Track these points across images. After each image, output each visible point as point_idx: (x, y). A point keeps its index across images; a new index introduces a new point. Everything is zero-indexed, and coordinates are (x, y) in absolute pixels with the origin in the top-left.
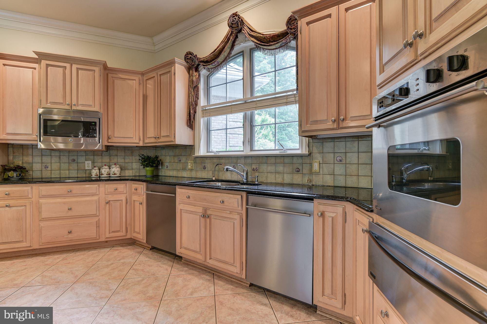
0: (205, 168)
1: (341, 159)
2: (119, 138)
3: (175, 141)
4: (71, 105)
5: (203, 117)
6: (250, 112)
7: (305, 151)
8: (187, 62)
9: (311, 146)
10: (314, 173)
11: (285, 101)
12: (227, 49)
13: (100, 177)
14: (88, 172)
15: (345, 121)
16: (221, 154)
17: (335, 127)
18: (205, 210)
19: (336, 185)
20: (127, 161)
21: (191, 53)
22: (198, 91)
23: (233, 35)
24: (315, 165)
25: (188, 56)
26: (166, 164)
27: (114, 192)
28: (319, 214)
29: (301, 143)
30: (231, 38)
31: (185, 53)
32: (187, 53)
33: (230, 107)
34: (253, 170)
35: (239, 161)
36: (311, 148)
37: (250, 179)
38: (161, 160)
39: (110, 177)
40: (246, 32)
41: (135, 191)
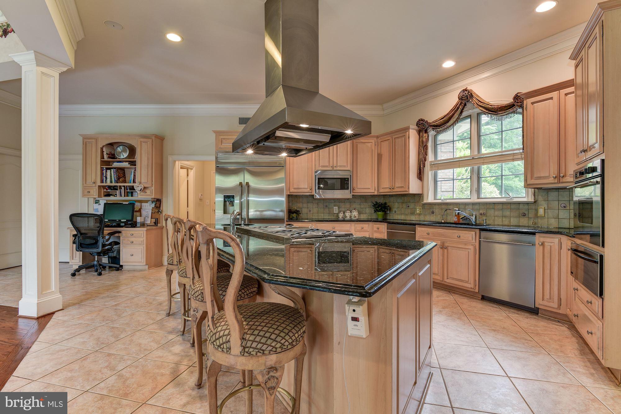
0: (433, 213)
1: (565, 205)
2: (360, 189)
3: (409, 191)
4: (333, 167)
5: (432, 170)
6: (477, 167)
7: (531, 199)
8: (419, 127)
9: (536, 194)
10: (540, 217)
11: (511, 158)
12: (456, 116)
13: (344, 219)
14: (335, 215)
15: (564, 177)
16: (448, 201)
17: (556, 181)
18: (443, 243)
19: (560, 226)
20: (362, 206)
21: (422, 120)
22: (427, 149)
23: (462, 104)
24: (540, 210)
25: (419, 123)
26: (394, 210)
27: (361, 230)
28: (540, 243)
29: (527, 193)
30: (460, 107)
31: (417, 120)
32: (419, 120)
33: (458, 162)
34: (481, 214)
35: (467, 207)
36: (537, 197)
37: (478, 222)
38: (389, 206)
39: (351, 219)
40: (475, 103)
41: (378, 230)
